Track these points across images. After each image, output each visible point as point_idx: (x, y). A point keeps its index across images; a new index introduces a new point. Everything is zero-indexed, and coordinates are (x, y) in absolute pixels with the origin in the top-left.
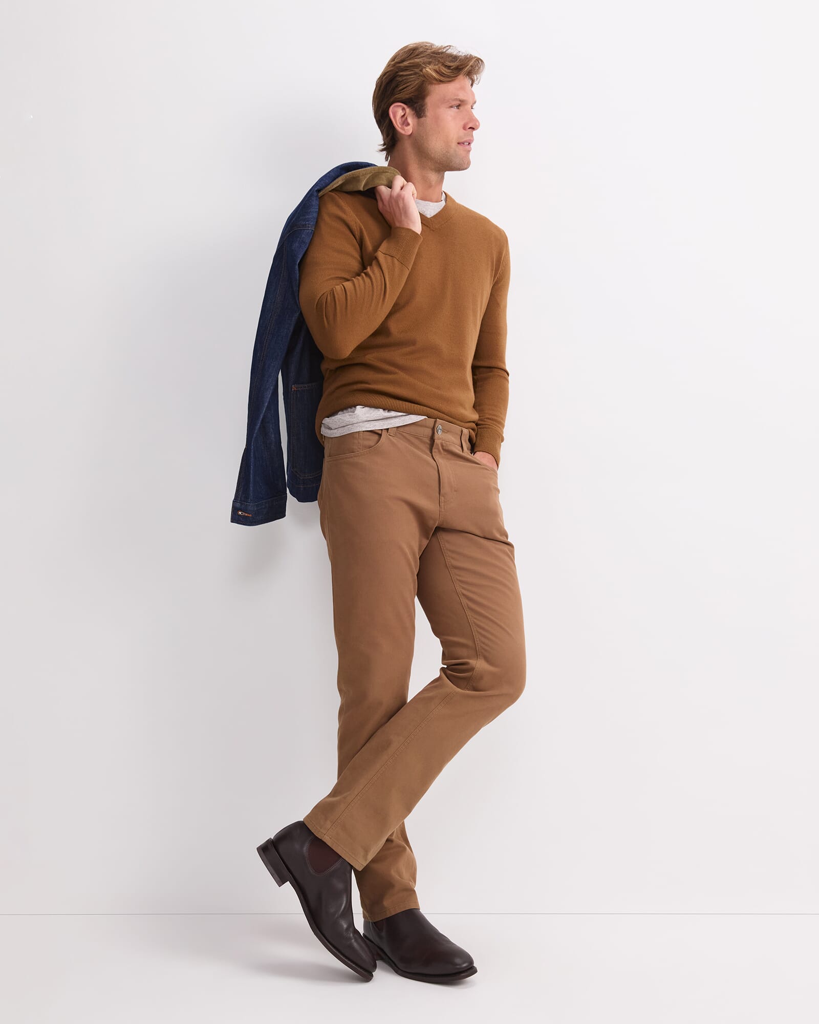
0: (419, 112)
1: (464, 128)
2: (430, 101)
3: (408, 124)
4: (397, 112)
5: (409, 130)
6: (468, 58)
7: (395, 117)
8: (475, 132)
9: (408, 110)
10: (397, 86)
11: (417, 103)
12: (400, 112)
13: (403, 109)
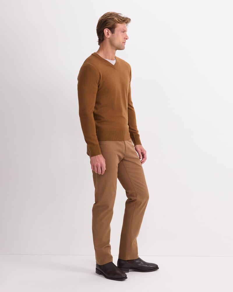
0: (113, 32)
1: (124, 39)
2: (116, 29)
3: (109, 35)
4: (106, 31)
5: (109, 37)
6: (127, 18)
7: (105, 32)
8: (127, 40)
9: (109, 31)
10: (107, 23)
11: (112, 29)
12: (107, 31)
13: (108, 30)
